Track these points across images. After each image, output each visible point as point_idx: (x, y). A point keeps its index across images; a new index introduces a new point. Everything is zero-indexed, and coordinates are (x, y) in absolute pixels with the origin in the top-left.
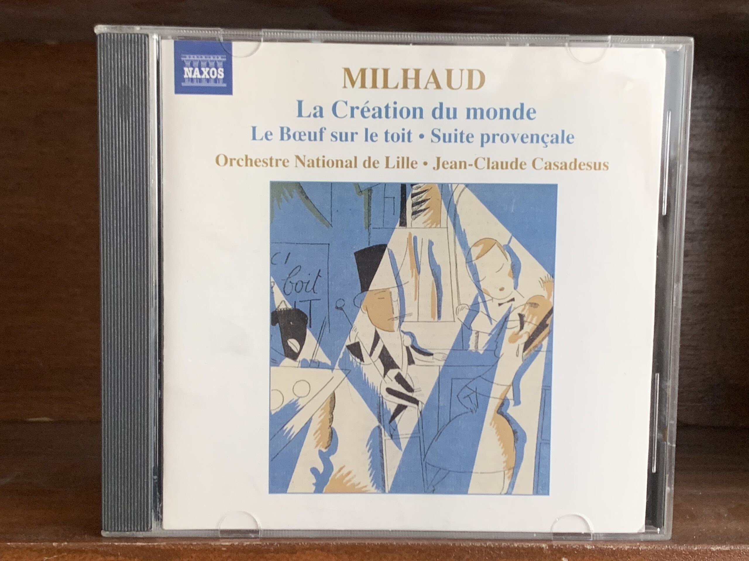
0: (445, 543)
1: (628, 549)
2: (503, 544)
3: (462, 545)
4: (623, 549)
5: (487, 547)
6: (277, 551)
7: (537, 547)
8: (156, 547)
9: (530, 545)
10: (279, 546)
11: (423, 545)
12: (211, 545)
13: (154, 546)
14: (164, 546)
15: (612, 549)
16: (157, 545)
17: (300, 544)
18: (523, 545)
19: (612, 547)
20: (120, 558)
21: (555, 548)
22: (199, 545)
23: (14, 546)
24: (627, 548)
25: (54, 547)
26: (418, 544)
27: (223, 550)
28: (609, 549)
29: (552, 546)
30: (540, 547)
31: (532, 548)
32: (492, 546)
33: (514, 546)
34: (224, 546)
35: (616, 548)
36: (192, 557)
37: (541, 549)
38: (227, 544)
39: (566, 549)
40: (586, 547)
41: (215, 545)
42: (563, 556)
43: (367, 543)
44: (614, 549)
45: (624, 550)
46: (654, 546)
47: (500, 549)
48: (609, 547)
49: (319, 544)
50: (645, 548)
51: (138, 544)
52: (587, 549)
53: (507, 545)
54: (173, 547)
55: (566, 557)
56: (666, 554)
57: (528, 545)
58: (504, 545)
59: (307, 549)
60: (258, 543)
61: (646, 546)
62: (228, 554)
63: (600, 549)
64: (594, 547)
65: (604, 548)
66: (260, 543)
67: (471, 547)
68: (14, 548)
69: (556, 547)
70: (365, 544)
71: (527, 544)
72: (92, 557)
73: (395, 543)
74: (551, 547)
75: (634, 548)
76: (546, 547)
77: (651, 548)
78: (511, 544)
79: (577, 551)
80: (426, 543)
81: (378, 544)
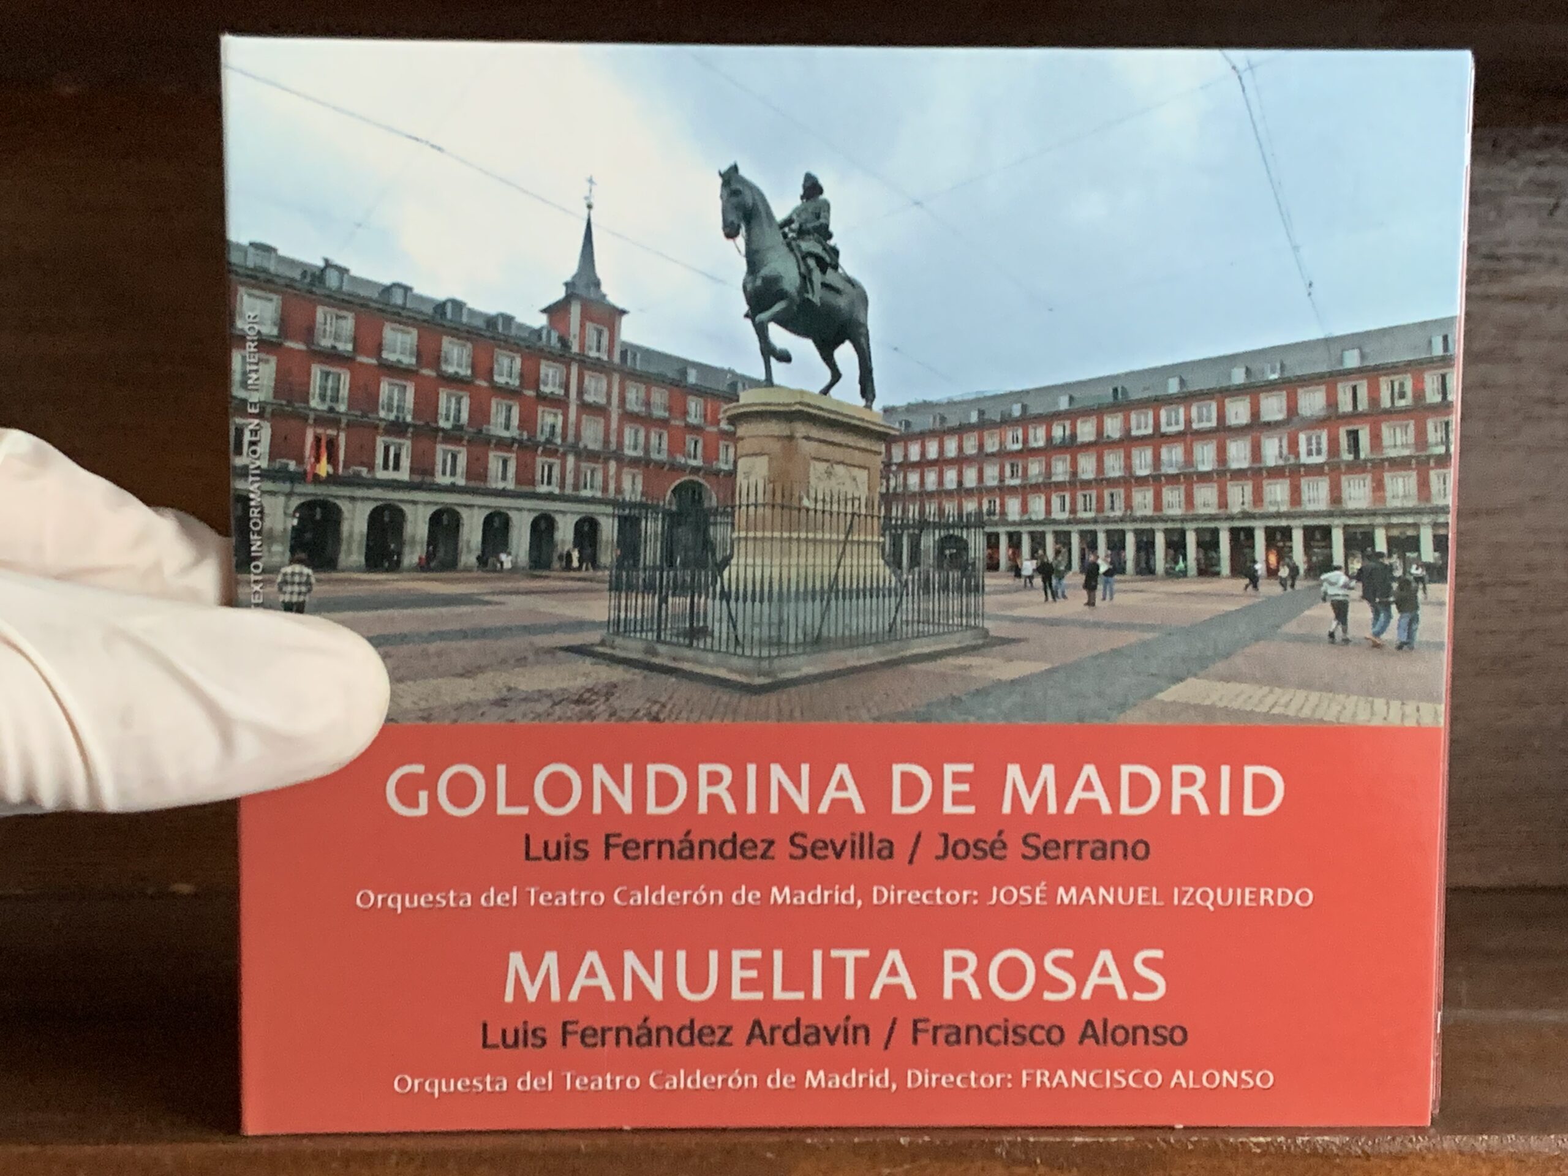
8: (1114, 1146)
10: (1370, 1143)
12: (1228, 1143)
13: (1108, 1143)
14: (1130, 1144)
20: (1042, 1170)
22: (1204, 1140)
25: (902, 1146)
27: (1255, 1153)
34: (1257, 1145)
36: (1190, 1167)
38: (1262, 1139)
41: (1237, 1143)
51: (1077, 1139)
54: (1150, 1147)
62: (1263, 1162)
72: (983, 1169)
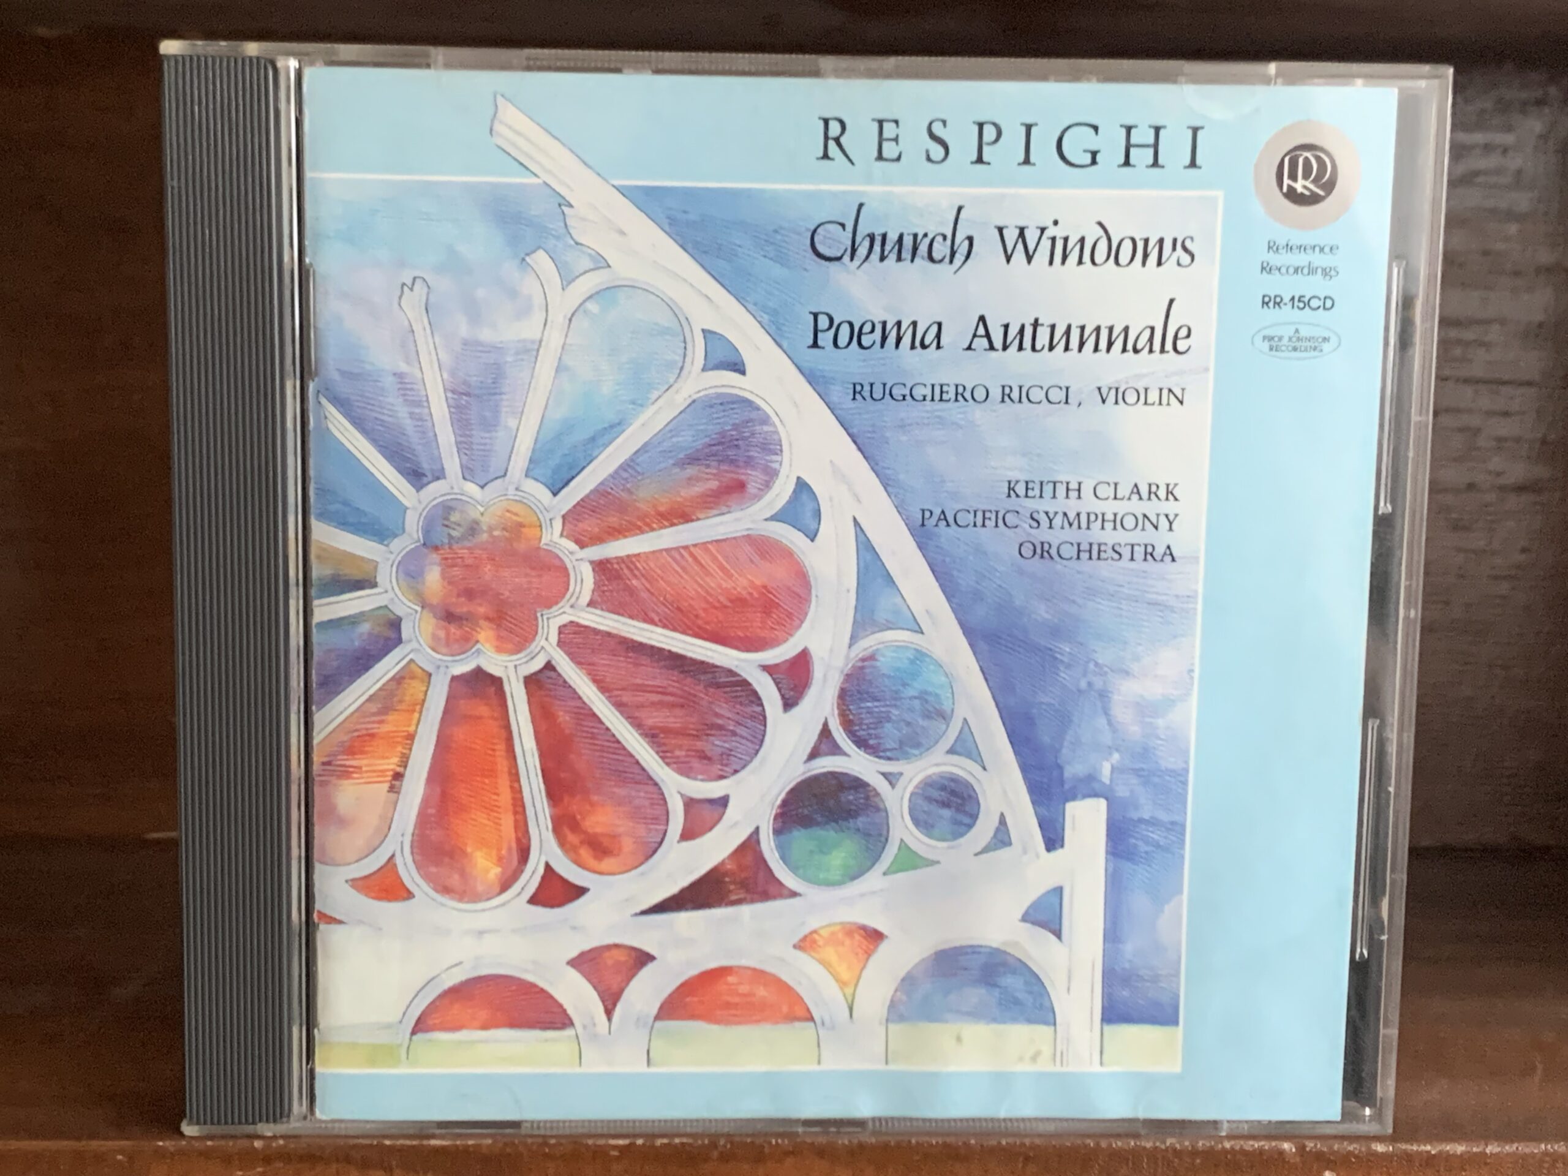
0: (1079, 1142)
1: (1462, 1155)
2: (1200, 1144)
3: (1114, 1146)
4: (1451, 1153)
5: (1167, 1149)
6: (726, 1157)
7: (1271, 1149)
8: (471, 1149)
9: (1256, 1146)
10: (729, 1146)
11: (1033, 1147)
12: (587, 1146)
13: (469, 1146)
14: (488, 1146)
15: (1428, 1152)
16: (472, 1145)
17: (774, 1142)
18: (1242, 1146)
19: (1428, 1148)
21: (1310, 1151)
22: (561, 1144)
23: (172, 1149)
24: (1460, 1149)
26: (1023, 1145)
27: (612, 1156)
28: (1422, 1151)
29: (1304, 1147)
30: (1278, 1149)
31: (1261, 1152)
32: (1178, 1146)
33: (1223, 1147)
34: (615, 1147)
35: (1438, 1149)
37: (1281, 1153)
38: (621, 1142)
39: (1333, 1153)
40: (1374, 1148)
41: (596, 1145)
42: (1327, 1168)
43: (913, 1141)
44: (1433, 1152)
45: (1455, 1155)
46: (1515, 1145)
47: (1194, 1153)
48: (1423, 1148)
49: (813, 1143)
50: (1499, 1149)
51: (433, 1142)
52: (1376, 1154)
53: (1208, 1144)
54: (508, 1150)
55: (1332, 1170)
56: (1542, 1161)
57: (1253, 1146)
58: (1203, 1145)
59: (787, 1154)
60: (685, 1140)
61: (1499, 1146)
63: (1405, 1152)
64: (1391, 1148)
65: (1412, 1150)
66: (690, 1141)
67: (1133, 1149)
68: (171, 1153)
69: (1312, 1148)
70: (910, 1142)
71: (1251, 1143)
73: (973, 1142)
74: (1301, 1149)
75: (1475, 1150)
76: (1291, 1150)
77: (1511, 1150)
78: (1216, 1143)
79: (1356, 1157)
80: (1037, 1141)
81: (937, 1143)
